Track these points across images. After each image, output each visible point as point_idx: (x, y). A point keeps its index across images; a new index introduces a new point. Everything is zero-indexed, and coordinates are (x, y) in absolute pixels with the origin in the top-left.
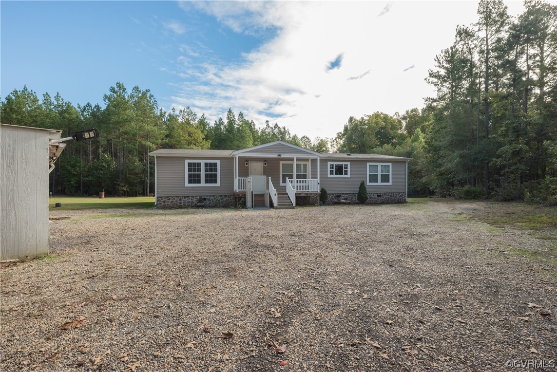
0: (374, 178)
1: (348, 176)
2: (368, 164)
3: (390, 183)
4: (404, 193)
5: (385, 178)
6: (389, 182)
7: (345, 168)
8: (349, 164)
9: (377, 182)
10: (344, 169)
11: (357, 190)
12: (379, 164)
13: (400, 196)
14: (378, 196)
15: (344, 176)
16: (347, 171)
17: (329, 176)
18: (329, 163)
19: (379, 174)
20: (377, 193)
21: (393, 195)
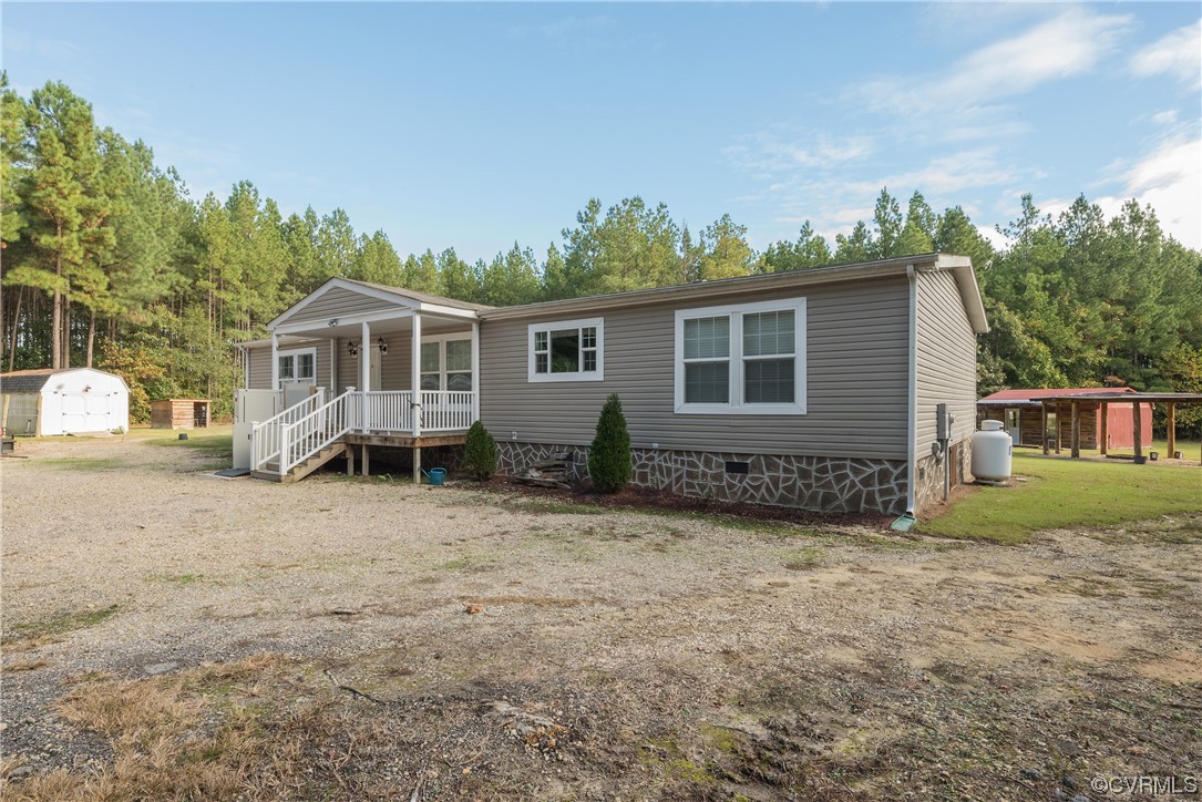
0: (708, 382)
1: (598, 375)
2: (681, 316)
3: (800, 406)
4: (896, 463)
5: (770, 380)
6: (790, 398)
7: (585, 345)
8: (598, 324)
9: (726, 400)
10: (581, 349)
11: (588, 437)
12: (736, 313)
13: (867, 482)
14: (733, 468)
15: (582, 376)
16: (594, 353)
17: (534, 377)
18: (533, 329)
19: (736, 360)
20: (725, 454)
21: (824, 470)
